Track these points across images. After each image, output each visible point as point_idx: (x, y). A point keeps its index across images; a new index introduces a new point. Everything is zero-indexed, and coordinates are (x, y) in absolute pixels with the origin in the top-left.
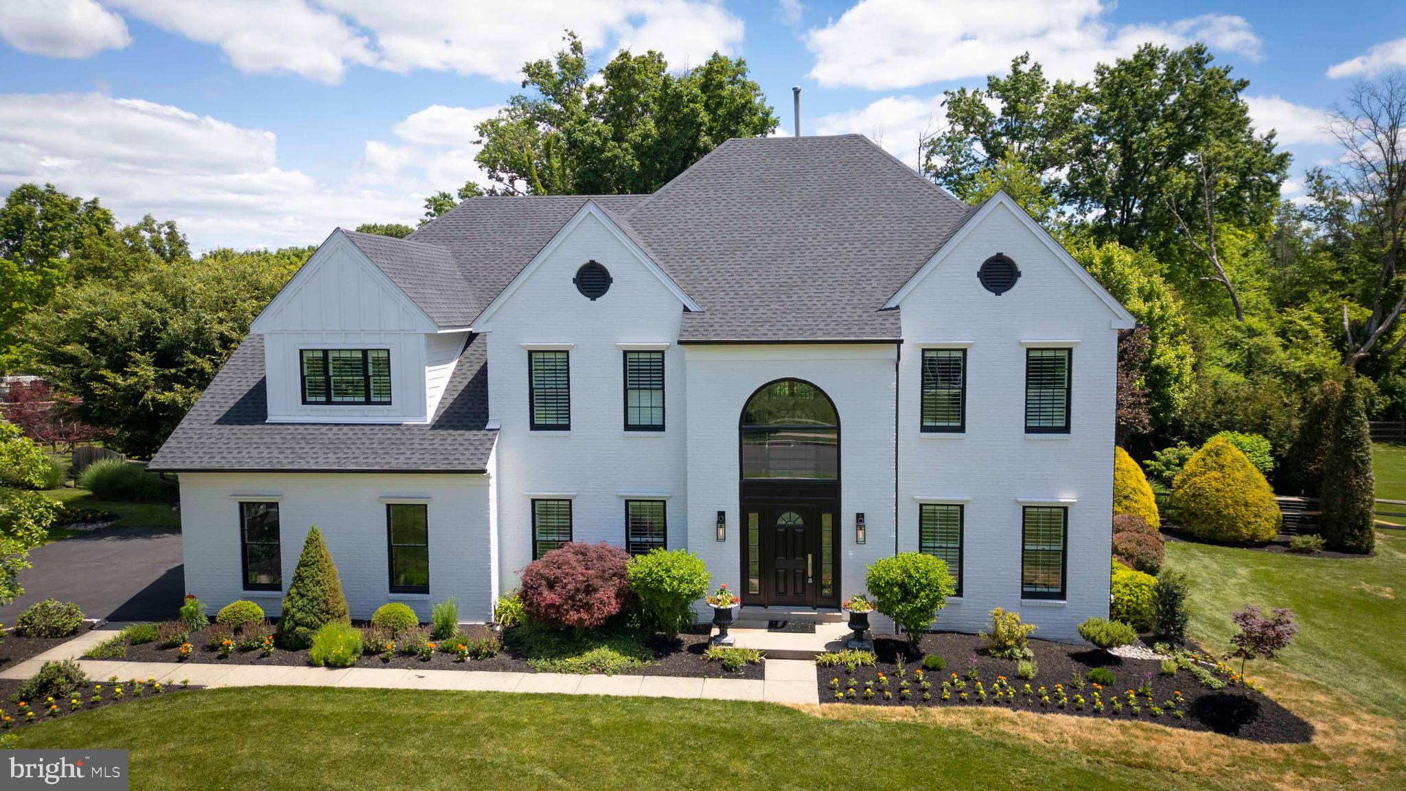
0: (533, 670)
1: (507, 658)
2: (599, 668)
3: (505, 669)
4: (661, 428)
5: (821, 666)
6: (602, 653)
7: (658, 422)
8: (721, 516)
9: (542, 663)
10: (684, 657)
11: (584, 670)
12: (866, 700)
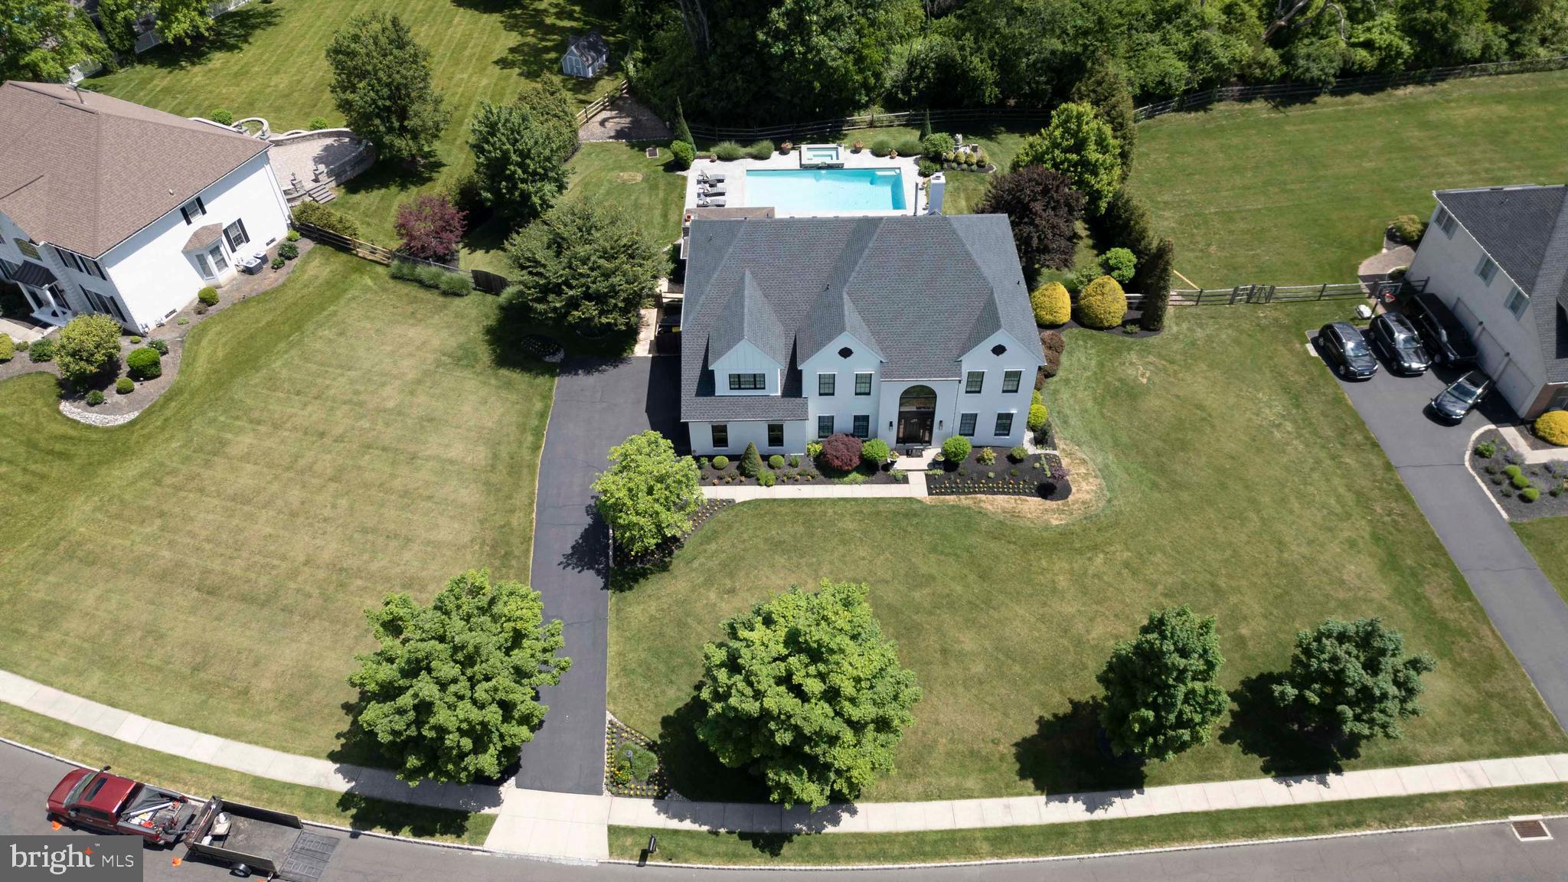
0: (834, 484)
1: (822, 477)
2: (854, 482)
3: (825, 484)
4: (869, 394)
5: (926, 475)
6: (854, 475)
7: (867, 391)
8: (891, 423)
9: (836, 480)
10: (880, 474)
11: (850, 483)
12: (942, 494)
